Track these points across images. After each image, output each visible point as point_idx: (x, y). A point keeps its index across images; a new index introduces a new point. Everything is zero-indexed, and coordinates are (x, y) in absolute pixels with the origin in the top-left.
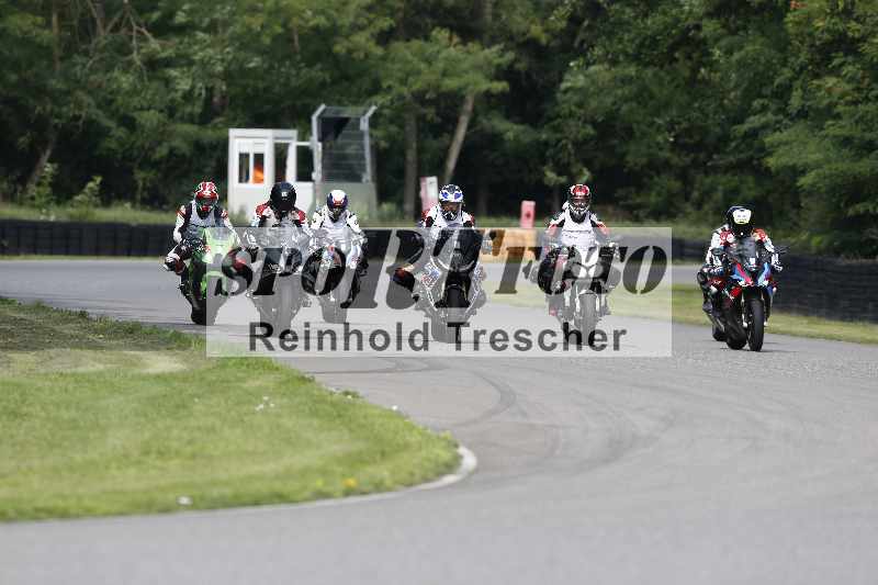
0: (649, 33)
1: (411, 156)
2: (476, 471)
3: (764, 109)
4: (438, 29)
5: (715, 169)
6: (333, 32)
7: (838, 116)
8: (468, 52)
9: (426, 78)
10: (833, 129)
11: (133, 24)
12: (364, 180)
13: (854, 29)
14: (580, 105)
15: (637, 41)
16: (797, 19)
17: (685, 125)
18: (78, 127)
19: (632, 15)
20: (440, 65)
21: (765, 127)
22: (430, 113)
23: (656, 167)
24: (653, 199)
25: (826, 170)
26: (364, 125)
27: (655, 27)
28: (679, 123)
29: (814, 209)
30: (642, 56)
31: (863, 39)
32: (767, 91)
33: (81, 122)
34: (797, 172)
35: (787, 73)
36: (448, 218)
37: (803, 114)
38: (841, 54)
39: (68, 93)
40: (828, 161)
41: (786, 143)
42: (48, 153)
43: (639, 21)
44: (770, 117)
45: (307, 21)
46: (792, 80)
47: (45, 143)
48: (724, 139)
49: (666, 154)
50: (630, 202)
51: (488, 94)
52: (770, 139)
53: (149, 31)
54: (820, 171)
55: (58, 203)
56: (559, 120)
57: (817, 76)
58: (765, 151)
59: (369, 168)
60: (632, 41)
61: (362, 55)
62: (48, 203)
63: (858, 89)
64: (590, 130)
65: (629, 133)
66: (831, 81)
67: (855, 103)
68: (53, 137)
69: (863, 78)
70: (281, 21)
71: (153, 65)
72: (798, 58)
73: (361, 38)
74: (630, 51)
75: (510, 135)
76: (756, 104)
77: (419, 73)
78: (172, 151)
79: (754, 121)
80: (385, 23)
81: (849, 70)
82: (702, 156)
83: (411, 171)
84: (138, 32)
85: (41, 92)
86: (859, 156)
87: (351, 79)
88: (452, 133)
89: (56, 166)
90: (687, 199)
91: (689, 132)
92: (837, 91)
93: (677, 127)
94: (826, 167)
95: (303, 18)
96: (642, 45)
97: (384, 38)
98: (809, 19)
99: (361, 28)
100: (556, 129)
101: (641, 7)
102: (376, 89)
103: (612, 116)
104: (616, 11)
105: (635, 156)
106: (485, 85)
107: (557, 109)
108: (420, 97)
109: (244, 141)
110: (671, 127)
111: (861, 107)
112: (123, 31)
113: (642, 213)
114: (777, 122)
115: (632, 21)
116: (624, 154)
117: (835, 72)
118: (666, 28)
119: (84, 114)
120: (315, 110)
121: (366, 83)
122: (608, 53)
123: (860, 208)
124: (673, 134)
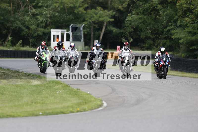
0: (146, 8)
1: (92, 36)
2: (107, 107)
3: (171, 25)
4: (98, 7)
5: (160, 39)
6: (74, 8)
7: (188, 27)
8: (105, 12)
9: (95, 18)
10: (187, 29)
11: (29, 6)
12: (81, 41)
13: (192, 7)
14: (130, 24)
15: (143, 10)
16: (179, 5)
17: (154, 29)
18: (17, 29)
19: (142, 4)
20: (98, 15)
21: (172, 29)
22: (96, 26)
23: (147, 38)
24: (146, 45)
25: (185, 39)
26: (81, 29)
27: (147, 6)
28: (152, 28)
29: (183, 48)
30: (144, 13)
31: (194, 9)
32: (172, 21)
33: (17, 28)
34: (179, 39)
35: (177, 17)
36: (97, 50)
37: (180, 26)
38: (189, 12)
39: (14, 21)
40: (186, 37)
41: (176, 33)
42: (10, 35)
43: (143, 5)
44: (173, 27)
45: (68, 5)
46: (178, 18)
47: (9, 33)
48: (163, 32)
49: (149, 35)
50: (141, 46)
51: (109, 22)
52: (172, 32)
53: (33, 7)
54: (184, 39)
55: (12, 46)
56: (126, 28)
57: (183, 18)
58: (172, 35)
59: (82, 38)
60: (142, 10)
61: (81, 13)
62: (10, 46)
63: (193, 21)
64: (132, 30)
65: (141, 30)
66: (186, 19)
67: (192, 24)
68: (11, 31)
69: (194, 18)
70: (62, 5)
71: (34, 15)
72: (179, 13)
73: (81, 9)
74: (141, 12)
75: (114, 31)
76: (170, 24)
77: (94, 17)
78: (38, 34)
79: (169, 28)
80: (86, 6)
81: (190, 16)
82: (157, 36)
83: (92, 39)
84: (30, 7)
85: (8, 21)
86: (193, 36)
87: (78, 18)
88: (101, 30)
89: (12, 38)
90: (154, 45)
91: (154, 30)
92: (188, 21)
93: (152, 29)
94: (185, 38)
95: (67, 4)
96: (144, 11)
97: (86, 9)
98: (181, 5)
99: (81, 7)
100: (125, 30)
101: (144, 2)
102: (84, 20)
103: (137, 27)
104: (138, 3)
105: (143, 36)
106: (109, 20)
107: (125, 25)
108: (94, 22)
109: (54, 32)
110: (150, 29)
111: (193, 25)
112: (27, 7)
113: (144, 49)
114: (174, 28)
115: (142, 5)
116: (140, 35)
117: (187, 17)
118: (149, 7)
119: (18, 26)
120: (70, 25)
121: (82, 19)
122: (136, 12)
123: (193, 47)
124: (151, 31)
